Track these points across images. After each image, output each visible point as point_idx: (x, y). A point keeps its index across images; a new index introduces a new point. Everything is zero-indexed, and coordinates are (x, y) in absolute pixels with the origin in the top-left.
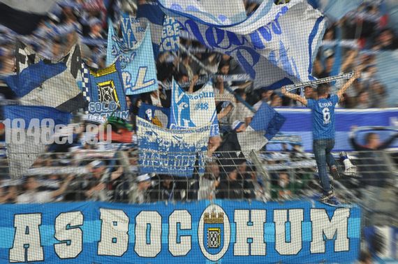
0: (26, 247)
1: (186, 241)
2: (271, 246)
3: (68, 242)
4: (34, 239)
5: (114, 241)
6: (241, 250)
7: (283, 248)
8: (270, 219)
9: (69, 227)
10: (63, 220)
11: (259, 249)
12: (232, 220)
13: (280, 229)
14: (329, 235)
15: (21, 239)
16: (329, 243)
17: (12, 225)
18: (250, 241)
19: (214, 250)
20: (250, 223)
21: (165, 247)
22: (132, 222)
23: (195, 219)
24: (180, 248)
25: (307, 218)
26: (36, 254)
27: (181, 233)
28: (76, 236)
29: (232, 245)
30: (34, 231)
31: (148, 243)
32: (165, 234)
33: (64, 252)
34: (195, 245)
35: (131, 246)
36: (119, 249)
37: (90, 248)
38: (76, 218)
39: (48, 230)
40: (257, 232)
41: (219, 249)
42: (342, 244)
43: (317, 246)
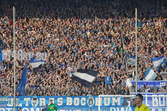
2: (103, 104)
3: (60, 103)
5: (69, 103)
6: (96, 105)
7: (106, 104)
9: (60, 100)
10: (59, 99)
12: (95, 99)
13: (105, 101)
14: (116, 102)
16: (116, 104)
21: (80, 104)
22: (73, 99)
23: (87, 99)
24: (84, 104)
25: (111, 99)
27: (83, 102)
28: (62, 102)
29: (94, 104)
31: (76, 103)
32: (80, 102)
33: (59, 105)
34: (87, 104)
35: (73, 104)
36: (71, 104)
37: (64, 104)
38: (62, 99)
39: (56, 101)
42: (119, 104)
43: (113, 104)
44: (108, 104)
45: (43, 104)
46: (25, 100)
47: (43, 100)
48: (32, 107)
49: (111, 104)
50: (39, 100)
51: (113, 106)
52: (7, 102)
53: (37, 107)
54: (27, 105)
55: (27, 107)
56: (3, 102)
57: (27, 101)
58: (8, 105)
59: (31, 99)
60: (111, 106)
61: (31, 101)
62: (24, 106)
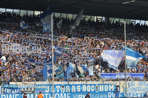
0: (74, 90)
1: (93, 89)
2: (104, 90)
3: (79, 89)
4: (74, 89)
5: (84, 89)
6: (100, 91)
7: (106, 90)
8: (104, 86)
9: (79, 87)
11: (103, 90)
12: (99, 87)
13: (105, 88)
14: (111, 89)
15: (73, 89)
16: (111, 90)
17: (72, 87)
18: (101, 89)
19: (97, 91)
20: (101, 87)
21: (91, 90)
22: (87, 87)
23: (95, 87)
24: (93, 90)
25: (109, 86)
26: (75, 91)
27: (93, 88)
28: (80, 89)
29: (99, 90)
30: (74, 88)
31: (89, 90)
32: (91, 88)
33: (78, 91)
34: (95, 90)
35: (87, 90)
36: (85, 90)
37: (81, 90)
39: (76, 88)
40: (102, 88)
41: (97, 90)
42: (113, 90)
43: (110, 90)
44: (107, 90)
45: (68, 90)
46: (56, 88)
47: (68, 88)
48: (61, 93)
49: (108, 90)
50: (65, 87)
51: (110, 92)
52: (45, 89)
53: (65, 93)
54: (58, 91)
55: (58, 93)
56: (43, 89)
57: (58, 88)
58: (46, 91)
59: (60, 87)
60: (108, 91)
61: (60, 88)
62: (56, 92)
